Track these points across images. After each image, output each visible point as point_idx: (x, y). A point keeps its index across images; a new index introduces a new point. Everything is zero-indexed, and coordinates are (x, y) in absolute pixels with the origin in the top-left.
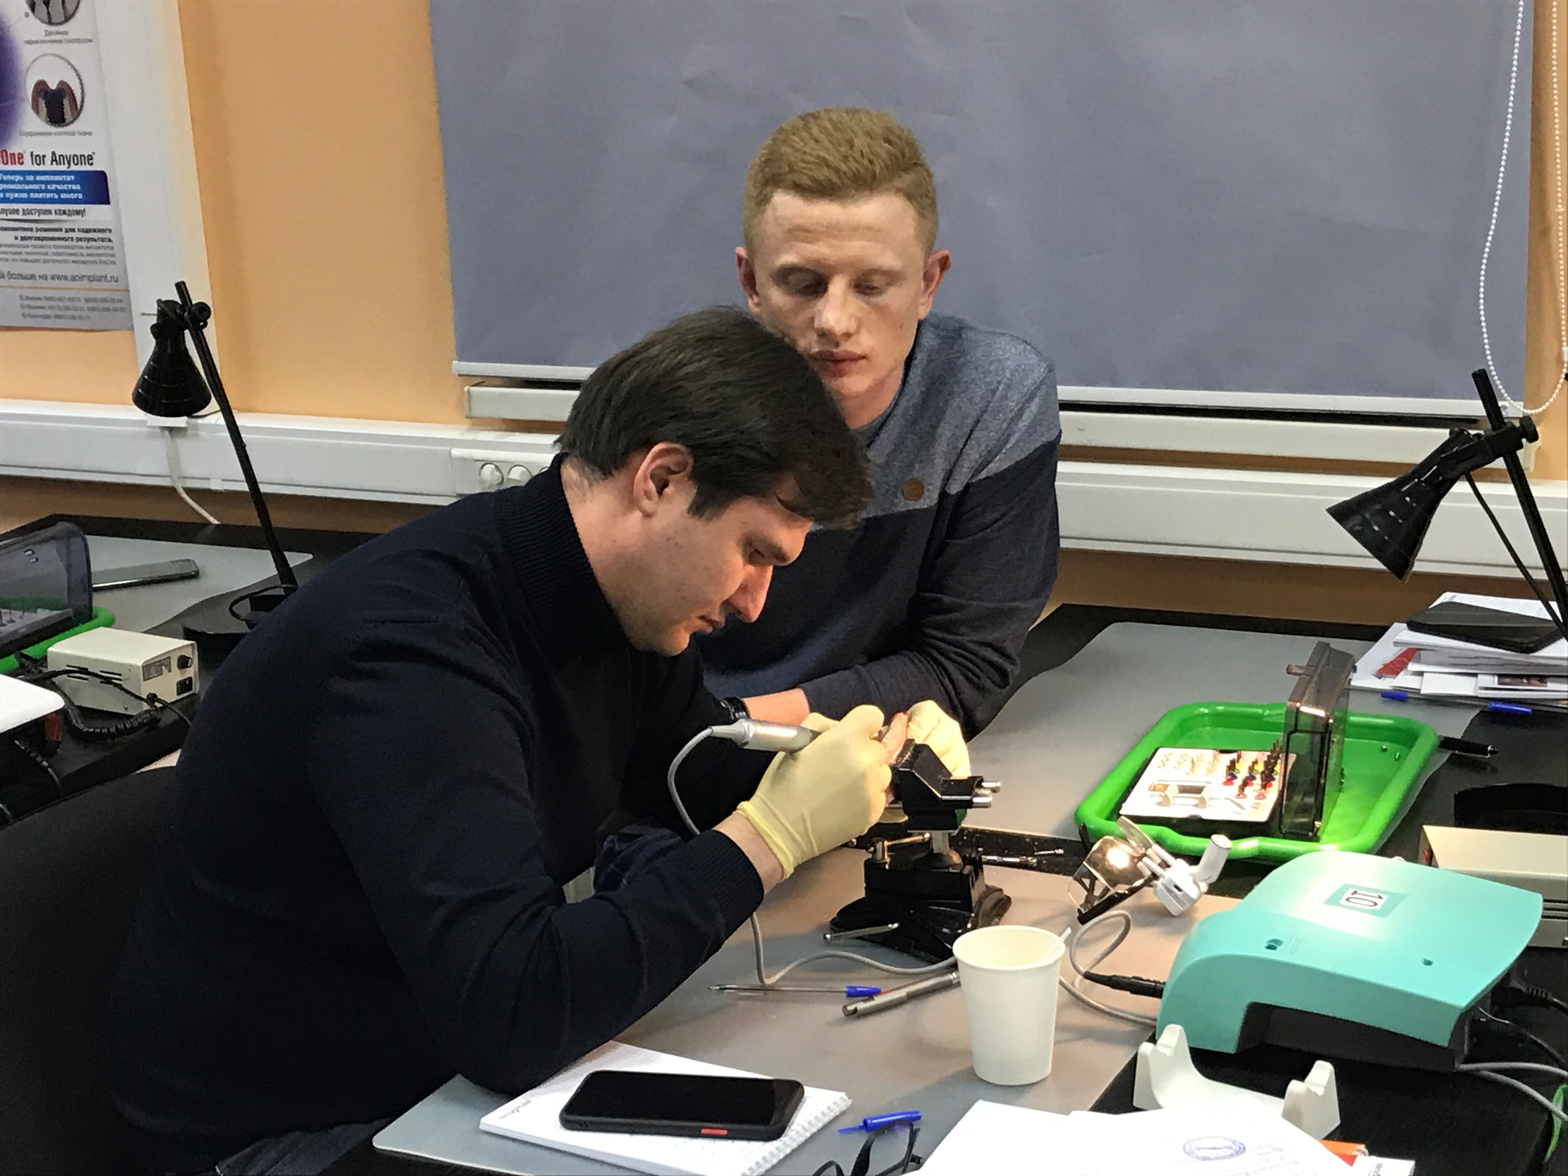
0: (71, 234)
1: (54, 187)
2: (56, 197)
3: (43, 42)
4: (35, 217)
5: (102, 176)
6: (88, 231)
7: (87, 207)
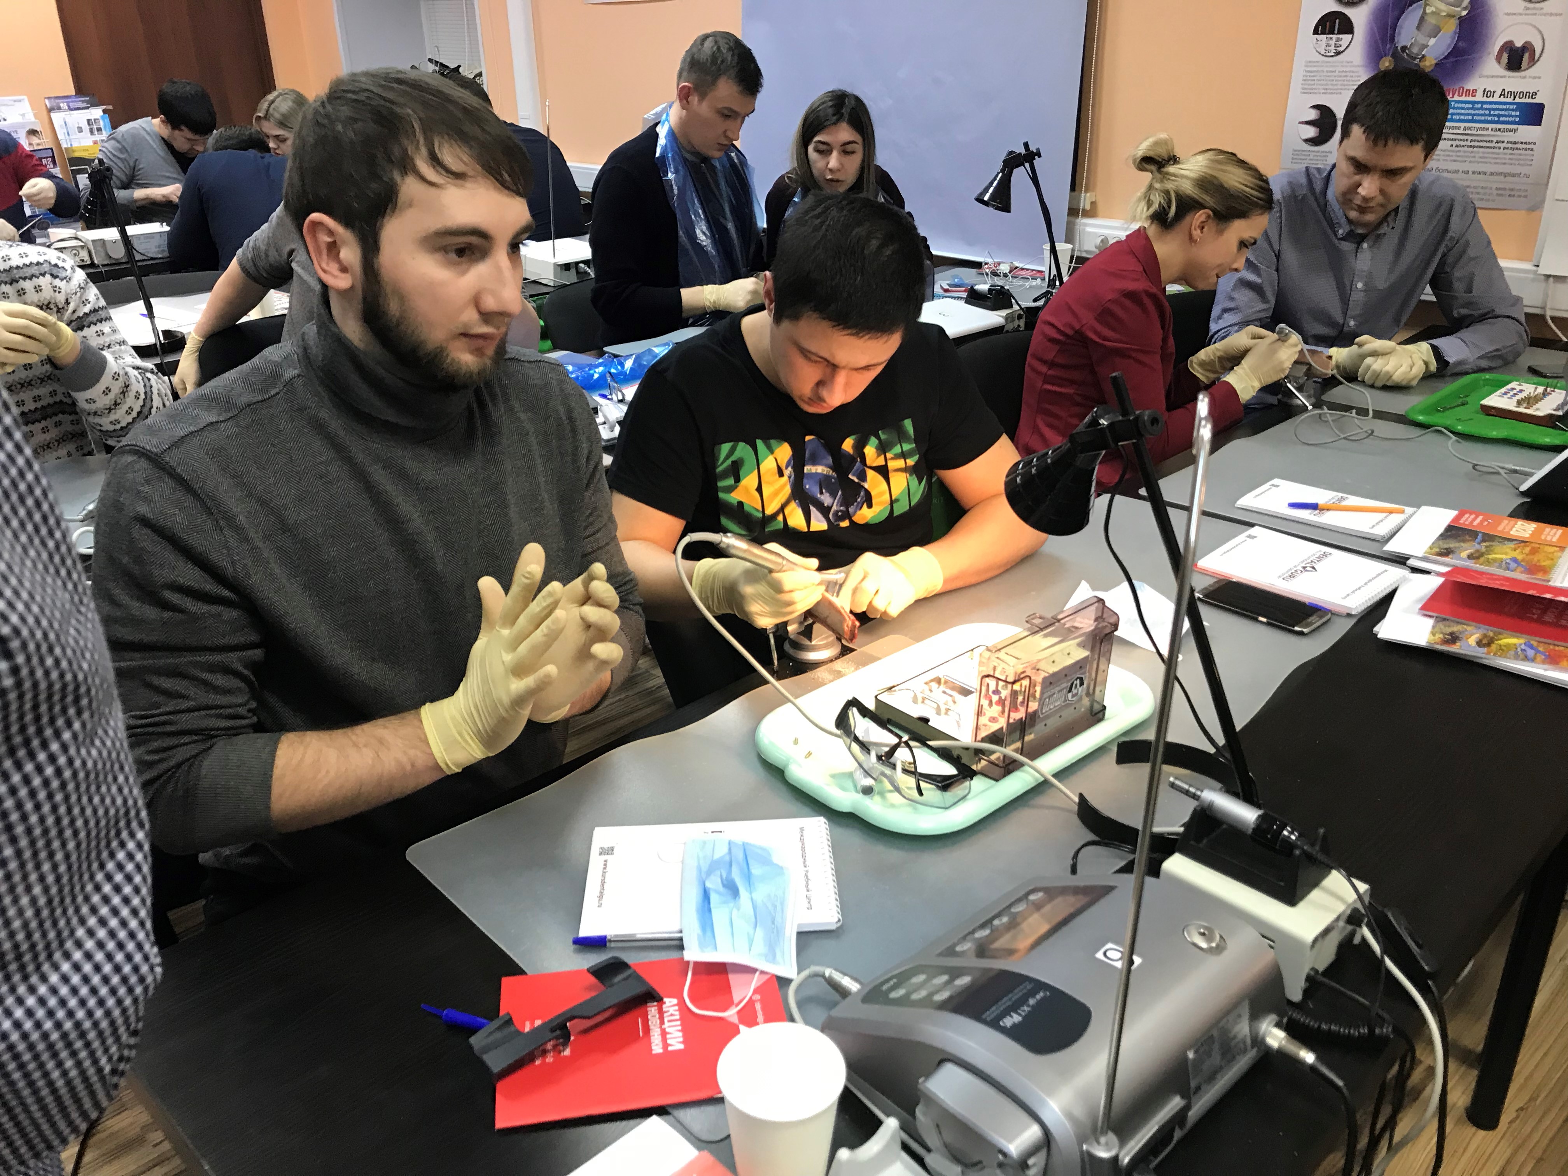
1: (1496, 113)
2: (1496, 119)
3: (1520, 14)
4: (1474, 132)
5: (1540, 107)
6: (1515, 143)
7: (1521, 127)
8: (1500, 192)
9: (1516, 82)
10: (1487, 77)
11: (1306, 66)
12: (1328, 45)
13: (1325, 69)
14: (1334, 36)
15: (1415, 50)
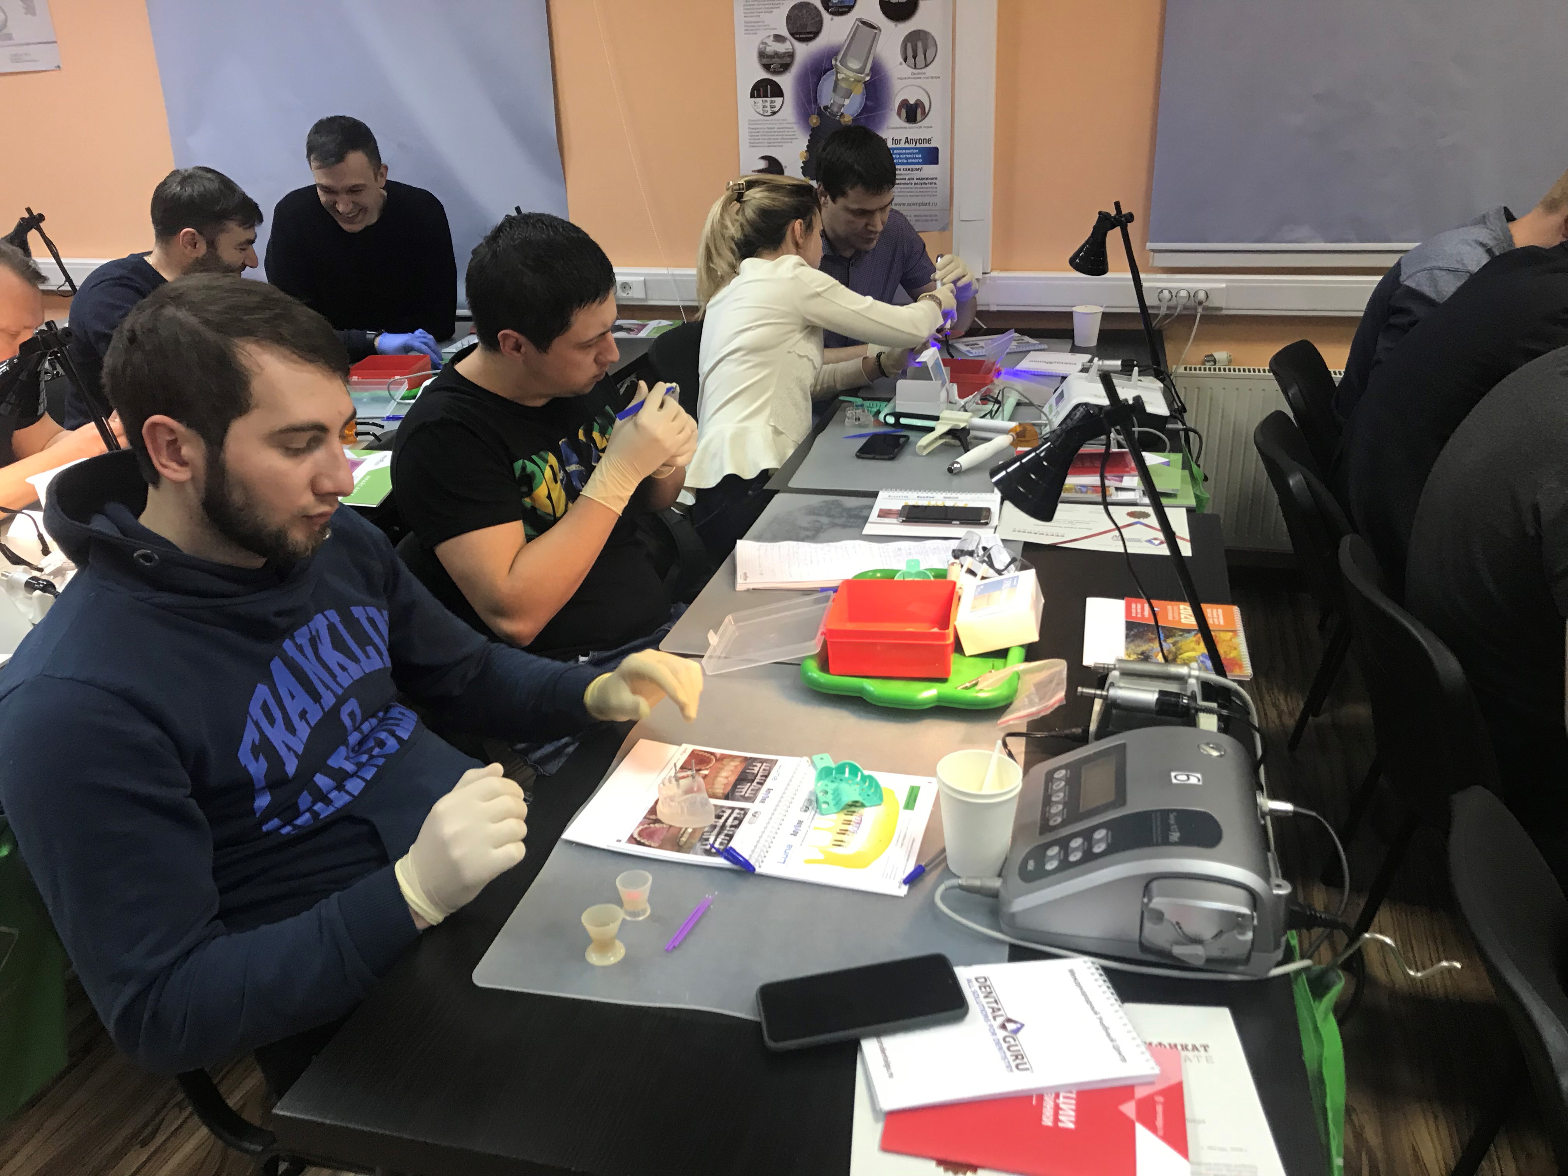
0: (911, 181)
1: (905, 156)
2: (905, 161)
3: (909, 78)
6: (922, 179)
7: (924, 166)
8: (917, 218)
9: (914, 132)
10: (892, 128)
11: (750, 124)
12: (764, 107)
13: (766, 126)
14: (769, 99)
15: (835, 109)
